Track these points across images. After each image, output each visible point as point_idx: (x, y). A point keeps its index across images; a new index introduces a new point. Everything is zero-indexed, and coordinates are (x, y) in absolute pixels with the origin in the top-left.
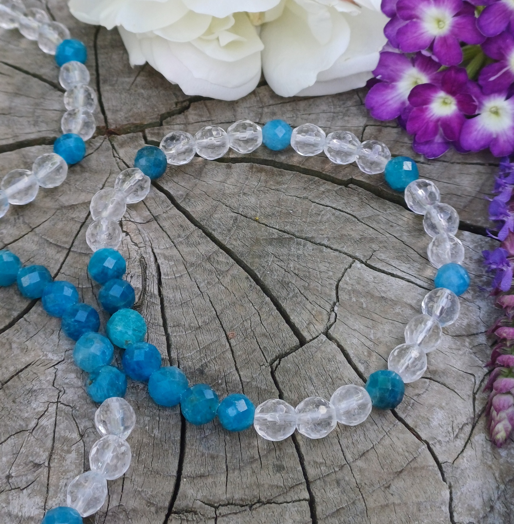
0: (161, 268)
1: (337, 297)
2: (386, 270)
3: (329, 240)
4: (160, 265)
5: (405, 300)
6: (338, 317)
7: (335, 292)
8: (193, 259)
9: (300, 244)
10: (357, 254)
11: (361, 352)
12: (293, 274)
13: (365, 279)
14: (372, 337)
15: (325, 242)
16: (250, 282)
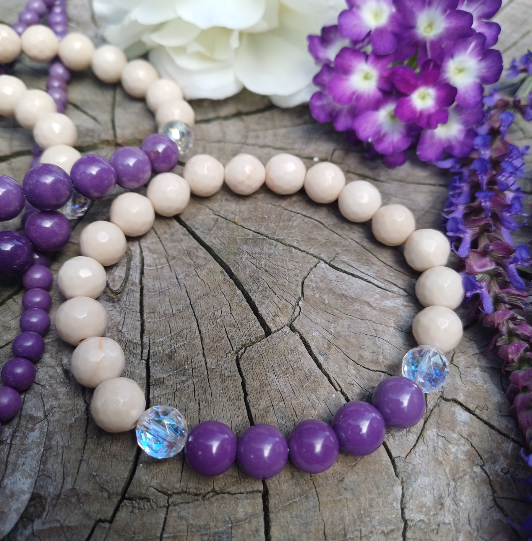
0: (145, 260)
1: (303, 293)
2: (347, 270)
3: (298, 242)
4: (145, 257)
5: (363, 298)
6: (301, 311)
7: (300, 288)
8: (175, 253)
10: (322, 256)
11: (321, 345)
12: (263, 271)
13: (328, 278)
14: (332, 330)
15: (295, 244)
16: (224, 275)
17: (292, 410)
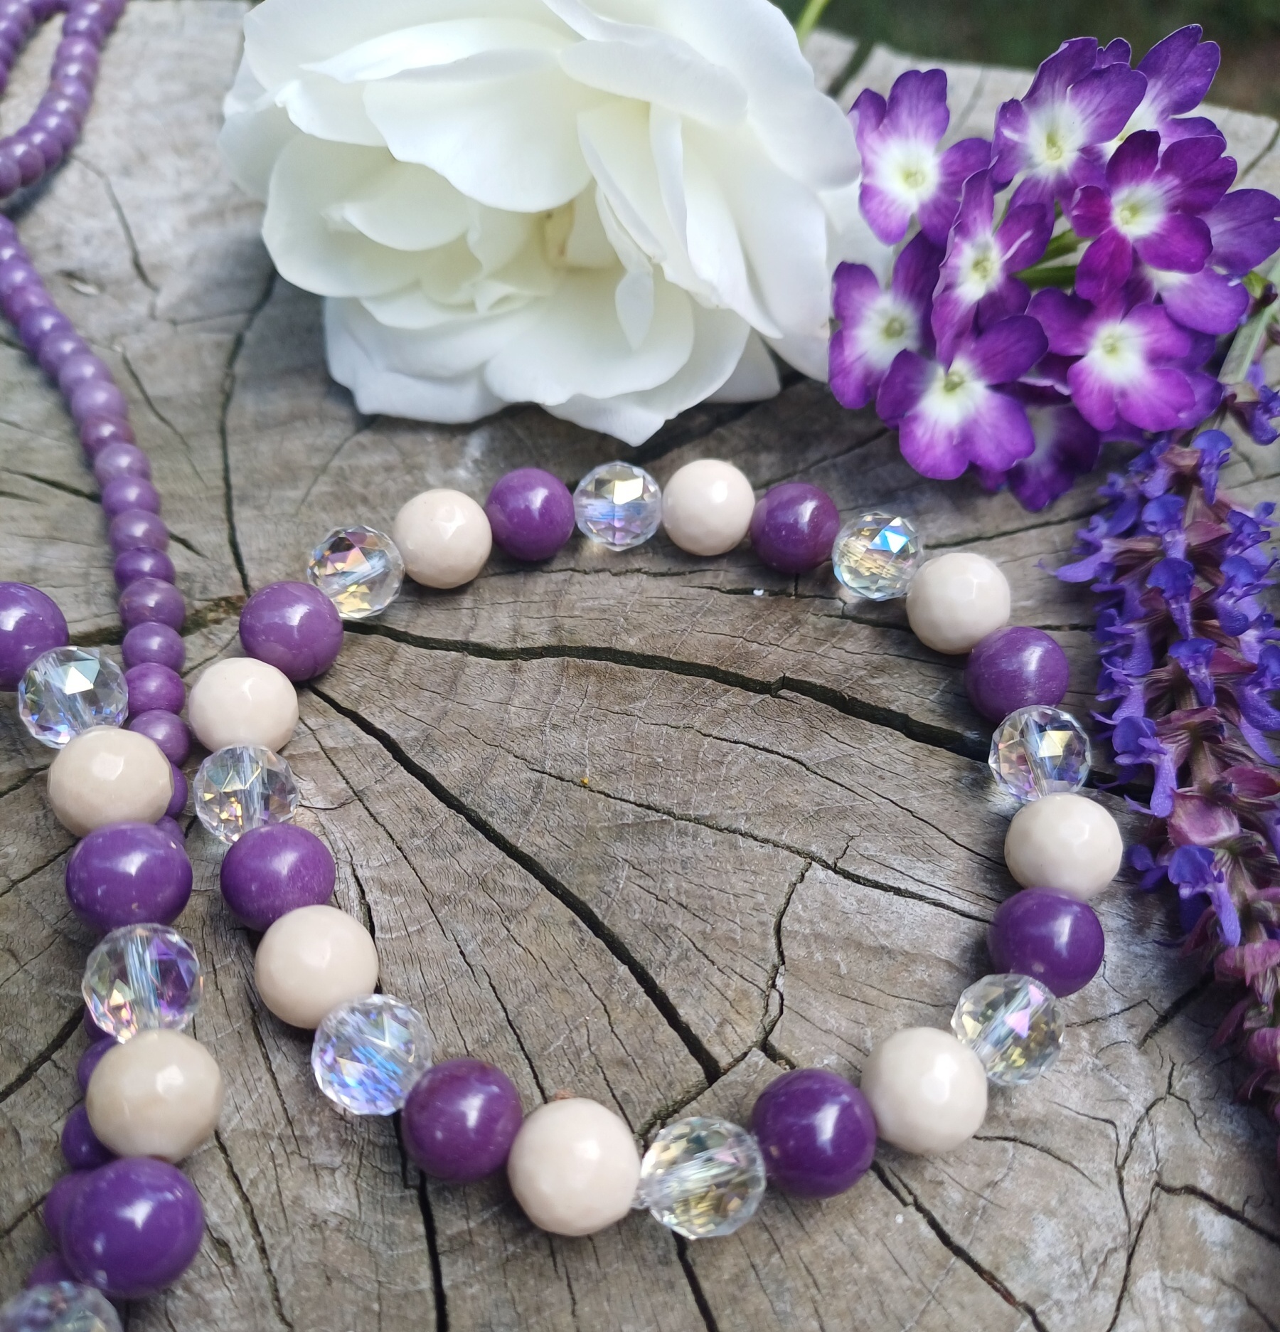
0: (374, 913)
1: (781, 954)
2: (882, 881)
3: (748, 819)
4: (372, 906)
5: (933, 950)
6: (785, 1002)
7: (772, 942)
8: (448, 888)
9: (686, 834)
10: (814, 848)
12: (675, 906)
13: (840, 907)
14: (868, 1045)
15: (743, 825)
16: (580, 931)
17: (804, 1272)
